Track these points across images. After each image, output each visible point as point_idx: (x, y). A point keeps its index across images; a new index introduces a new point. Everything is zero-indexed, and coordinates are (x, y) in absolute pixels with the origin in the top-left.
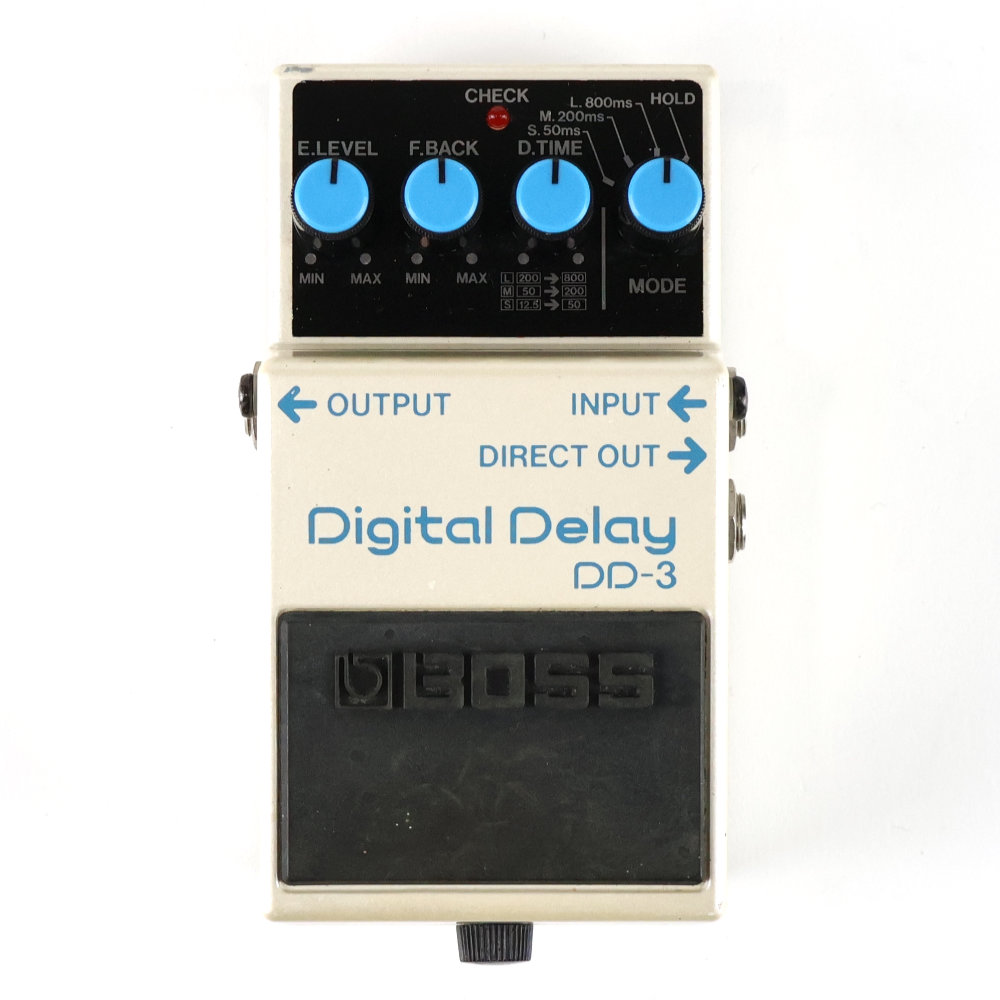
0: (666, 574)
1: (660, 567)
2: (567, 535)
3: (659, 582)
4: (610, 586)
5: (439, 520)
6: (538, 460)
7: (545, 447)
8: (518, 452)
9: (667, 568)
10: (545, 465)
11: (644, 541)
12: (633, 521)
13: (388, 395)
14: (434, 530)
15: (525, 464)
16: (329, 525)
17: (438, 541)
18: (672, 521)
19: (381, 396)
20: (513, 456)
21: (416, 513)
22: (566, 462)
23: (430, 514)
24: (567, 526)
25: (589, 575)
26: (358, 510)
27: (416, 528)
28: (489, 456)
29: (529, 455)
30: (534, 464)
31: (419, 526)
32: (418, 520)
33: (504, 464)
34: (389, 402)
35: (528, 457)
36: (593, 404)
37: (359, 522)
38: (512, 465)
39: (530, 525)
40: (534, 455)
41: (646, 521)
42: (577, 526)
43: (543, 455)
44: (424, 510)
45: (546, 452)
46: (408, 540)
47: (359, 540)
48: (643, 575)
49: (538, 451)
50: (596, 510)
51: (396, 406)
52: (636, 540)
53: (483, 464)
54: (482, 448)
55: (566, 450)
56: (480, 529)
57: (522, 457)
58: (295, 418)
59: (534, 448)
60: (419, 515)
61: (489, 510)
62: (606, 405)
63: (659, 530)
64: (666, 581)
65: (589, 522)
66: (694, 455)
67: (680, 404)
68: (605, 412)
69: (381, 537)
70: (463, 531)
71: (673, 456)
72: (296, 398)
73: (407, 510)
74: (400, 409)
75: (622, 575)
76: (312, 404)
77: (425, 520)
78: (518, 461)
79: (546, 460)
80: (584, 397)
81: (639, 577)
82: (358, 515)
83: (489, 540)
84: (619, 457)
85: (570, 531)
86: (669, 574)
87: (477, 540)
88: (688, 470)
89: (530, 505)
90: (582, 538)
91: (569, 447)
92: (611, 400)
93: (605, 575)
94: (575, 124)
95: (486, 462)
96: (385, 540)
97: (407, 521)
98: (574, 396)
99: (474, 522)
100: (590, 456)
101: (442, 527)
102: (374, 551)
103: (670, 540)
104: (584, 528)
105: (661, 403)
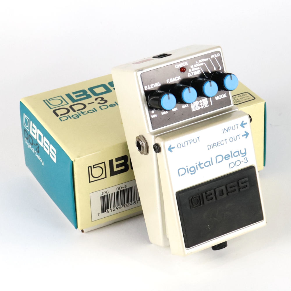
1: (244, 159)
2: (227, 158)
3: (245, 162)
4: (236, 166)
5: (202, 163)
6: (219, 145)
7: (219, 142)
8: (215, 144)
9: (246, 159)
11: (241, 155)
12: (238, 152)
14: (202, 166)
16: (182, 172)
17: (203, 168)
18: (245, 149)
19: (187, 141)
20: (214, 146)
21: (198, 163)
22: (224, 144)
23: (201, 163)
24: (226, 156)
25: (232, 165)
26: (187, 166)
27: (198, 166)
30: (218, 146)
32: (198, 165)
33: (212, 148)
34: (189, 142)
35: (217, 145)
36: (227, 130)
37: (187, 169)
40: (218, 144)
41: (240, 150)
42: (228, 156)
44: (199, 162)
45: (220, 143)
46: (197, 170)
47: (188, 173)
49: (218, 143)
50: (231, 151)
51: (190, 142)
52: (239, 155)
53: (209, 149)
54: (208, 146)
56: (210, 163)
57: (216, 145)
58: (172, 151)
59: (217, 143)
60: (198, 164)
61: (211, 158)
62: (229, 130)
63: (243, 152)
64: (246, 161)
65: (230, 155)
66: (247, 134)
67: (242, 125)
68: (229, 131)
69: (192, 171)
70: (207, 164)
71: (243, 136)
72: (171, 147)
73: (196, 163)
74: (191, 143)
75: (238, 163)
76: (174, 148)
77: (200, 164)
78: (215, 146)
79: (220, 144)
80: (225, 129)
81: (241, 162)
82: (187, 168)
83: (212, 164)
84: (233, 139)
85: (227, 157)
86: (246, 160)
87: (210, 165)
88: (246, 138)
89: (219, 155)
90: (229, 158)
91: (224, 140)
92: (230, 128)
93: (235, 164)
94: (198, 67)
95: (209, 148)
96: (193, 171)
97: (197, 166)
98: (223, 130)
99: (209, 161)
100: (228, 141)
101: (203, 164)
102: (191, 174)
103: (245, 153)
104: (229, 156)
105: (239, 126)
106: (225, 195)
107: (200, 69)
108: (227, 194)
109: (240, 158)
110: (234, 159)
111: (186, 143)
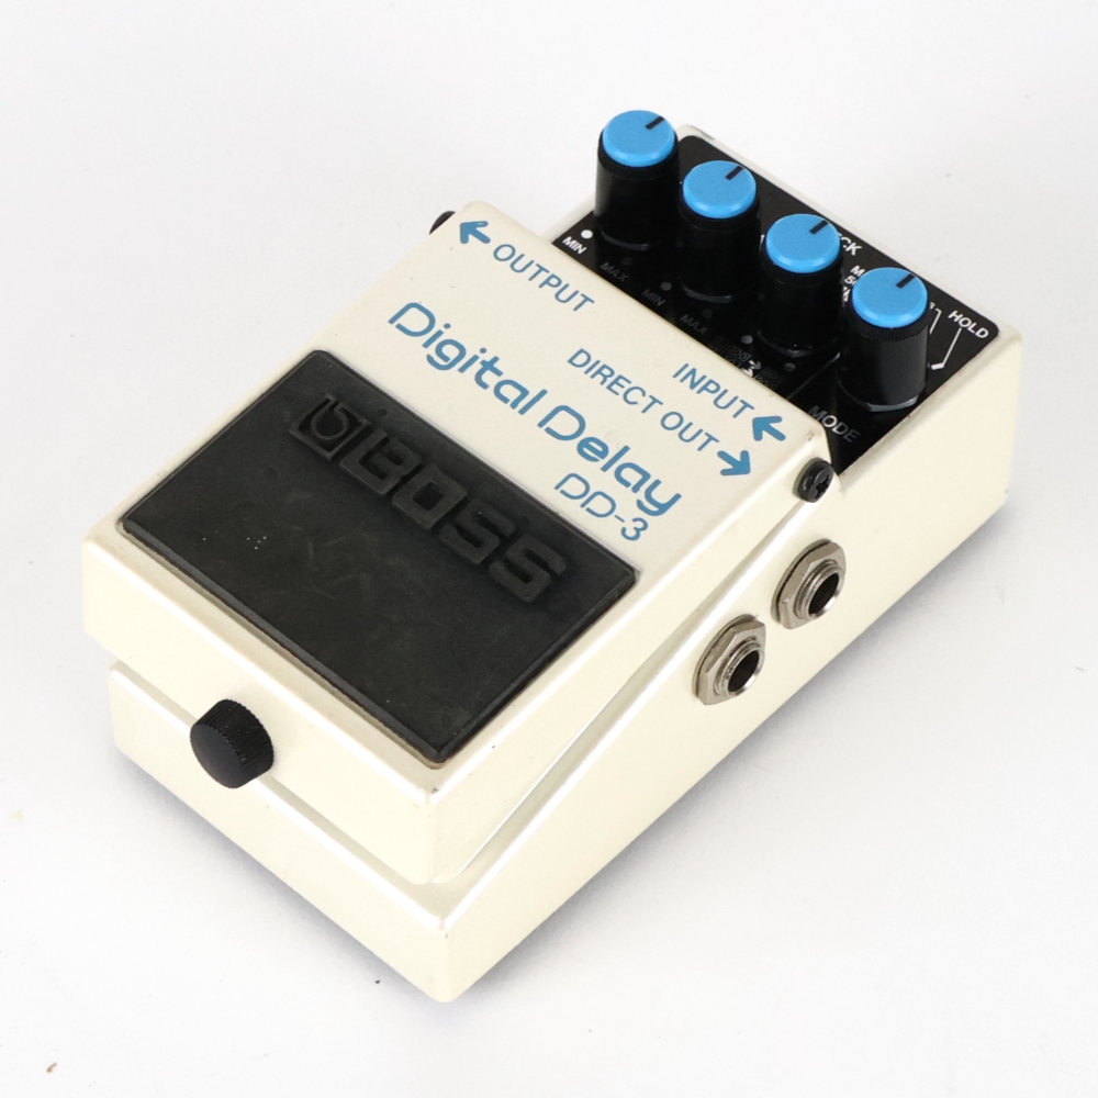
0: (635, 529)
1: (635, 520)
2: (586, 450)
3: (624, 530)
4: (583, 506)
5: (499, 373)
6: (615, 387)
7: (629, 382)
8: (606, 372)
9: (639, 525)
10: (617, 394)
11: (641, 495)
12: (646, 476)
13: (547, 271)
14: (489, 377)
15: (602, 383)
16: (415, 320)
17: (484, 386)
18: (677, 497)
19: (541, 269)
20: (599, 372)
21: (487, 357)
22: (635, 403)
23: (496, 365)
24: (592, 444)
25: (575, 487)
26: (447, 326)
27: (477, 366)
28: (581, 359)
29: (610, 379)
30: (609, 388)
31: (480, 367)
32: (483, 363)
33: (586, 372)
34: (543, 276)
35: (610, 380)
36: (696, 380)
37: (439, 333)
38: (593, 376)
39: (564, 423)
40: (616, 382)
41: (657, 483)
42: (600, 449)
43: (622, 387)
44: (495, 359)
45: (627, 386)
46: (462, 370)
47: (426, 345)
48: (616, 517)
49: (621, 381)
50: (626, 449)
51: (547, 282)
52: (636, 489)
53: (571, 361)
54: (582, 351)
55: (644, 394)
56: (524, 400)
57: (605, 377)
58: (464, 240)
59: (620, 377)
60: (488, 360)
61: (543, 393)
62: (705, 388)
63: (660, 496)
64: (631, 533)
65: (612, 453)
66: (740, 466)
67: (762, 426)
68: (699, 392)
69: (445, 354)
70: (510, 392)
71: (722, 455)
72: (478, 229)
73: (483, 351)
74: (546, 286)
75: (600, 505)
76: (485, 240)
77: (489, 366)
78: (599, 378)
79: (621, 391)
80: (693, 372)
81: (612, 517)
82: (443, 329)
83: (522, 412)
84: (680, 427)
85: (591, 448)
86: (638, 530)
87: (514, 405)
88: (725, 472)
89: (578, 411)
90: (595, 458)
91: (648, 394)
92: (712, 387)
93: (587, 496)
95: (575, 361)
96: (445, 358)
97: (475, 358)
98: (686, 366)
99: (524, 392)
100: (657, 412)
101: (497, 379)
102: (430, 359)
103: (662, 506)
104: (603, 454)
105: (749, 415)
109: (627, 501)
110: (603, 481)
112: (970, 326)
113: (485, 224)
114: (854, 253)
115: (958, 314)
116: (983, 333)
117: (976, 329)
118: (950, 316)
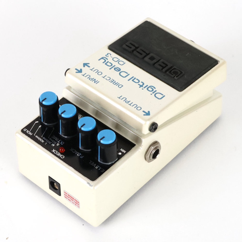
0: (108, 55)
1: (108, 57)
2: (119, 69)
3: (111, 55)
4: (119, 60)
5: (139, 84)
6: (112, 80)
7: (110, 81)
8: (115, 83)
9: (107, 56)
10: (112, 79)
11: (107, 61)
12: (106, 64)
13: (129, 104)
14: (141, 84)
15: (115, 81)
16: (159, 96)
17: (142, 82)
18: (99, 60)
19: (130, 105)
20: (116, 84)
21: (142, 88)
22: (108, 77)
23: (139, 86)
24: (117, 70)
25: (121, 63)
26: (151, 94)
27: (144, 86)
28: (120, 86)
29: (113, 82)
30: (114, 80)
31: (143, 86)
32: (143, 87)
33: (119, 84)
34: (130, 103)
35: (114, 82)
36: (94, 81)
37: (153, 93)
38: (117, 83)
39: (124, 74)
40: (112, 81)
41: (103, 63)
42: (116, 69)
43: (111, 80)
44: (140, 87)
45: (110, 80)
46: (147, 86)
47: (156, 91)
48: (112, 57)
49: (111, 81)
50: (110, 69)
51: (129, 102)
52: (108, 62)
53: (123, 86)
54: (120, 88)
55: (106, 79)
56: (133, 79)
57: (115, 82)
58: (149, 112)
61: (129, 80)
62: (92, 79)
63: (103, 60)
65: (113, 68)
66: (85, 65)
67: (80, 71)
68: (94, 78)
69: (151, 89)
70: (136, 81)
71: (89, 67)
72: (146, 114)
73: (143, 89)
74: (129, 101)
75: (116, 60)
76: (144, 111)
77: (141, 86)
78: (116, 82)
79: (111, 79)
81: (113, 58)
83: (133, 77)
84: (98, 73)
87: (135, 78)
88: (89, 64)
89: (121, 76)
90: (117, 67)
93: (119, 61)
94: (49, 140)
98: (96, 83)
99: (133, 80)
100: (103, 75)
102: (155, 88)
103: (102, 58)
105: (83, 73)
106: (151, 55)
107: (50, 137)
108: (149, 54)
109: (110, 59)
110: (115, 64)
111: (132, 105)
112: (28, 131)
113: (144, 115)
114: (54, 149)
115: (30, 134)
116: (25, 130)
117: (27, 131)
118: (32, 134)
